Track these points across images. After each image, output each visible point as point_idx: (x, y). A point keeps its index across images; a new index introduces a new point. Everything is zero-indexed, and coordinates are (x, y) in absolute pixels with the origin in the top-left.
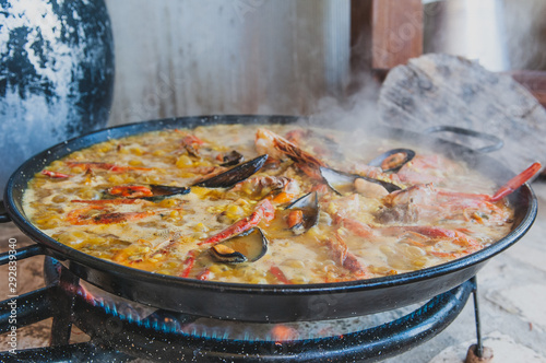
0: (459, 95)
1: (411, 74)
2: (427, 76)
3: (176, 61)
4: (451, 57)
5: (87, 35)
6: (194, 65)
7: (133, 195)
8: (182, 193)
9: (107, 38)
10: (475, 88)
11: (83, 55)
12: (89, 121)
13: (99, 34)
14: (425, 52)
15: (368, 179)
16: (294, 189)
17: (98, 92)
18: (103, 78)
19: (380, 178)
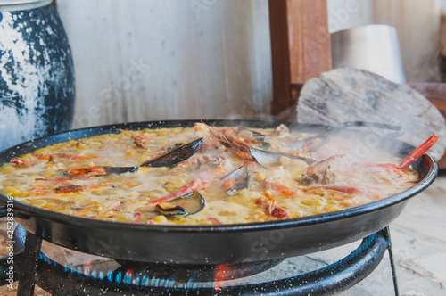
0: (364, 100)
1: (324, 84)
2: (337, 85)
4: (356, 70)
5: (51, 59)
6: (142, 89)
7: (89, 174)
8: (131, 171)
9: (69, 63)
10: (378, 95)
11: (48, 75)
12: (53, 131)
13: (61, 59)
14: (334, 66)
15: (292, 156)
16: (229, 165)
17: (60, 107)
18: (65, 95)
19: (301, 155)
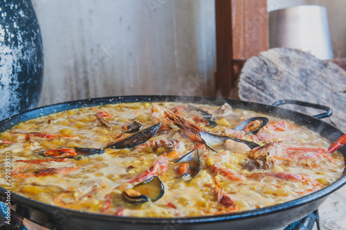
0: (297, 78)
1: (262, 63)
2: (274, 64)
3: (88, 57)
4: (291, 50)
5: (23, 40)
7: (63, 156)
8: (99, 153)
9: (39, 42)
10: (309, 72)
11: (21, 54)
13: (32, 38)
14: (271, 47)
15: (236, 139)
16: (182, 148)
17: (32, 81)
18: (36, 71)
19: (244, 138)
